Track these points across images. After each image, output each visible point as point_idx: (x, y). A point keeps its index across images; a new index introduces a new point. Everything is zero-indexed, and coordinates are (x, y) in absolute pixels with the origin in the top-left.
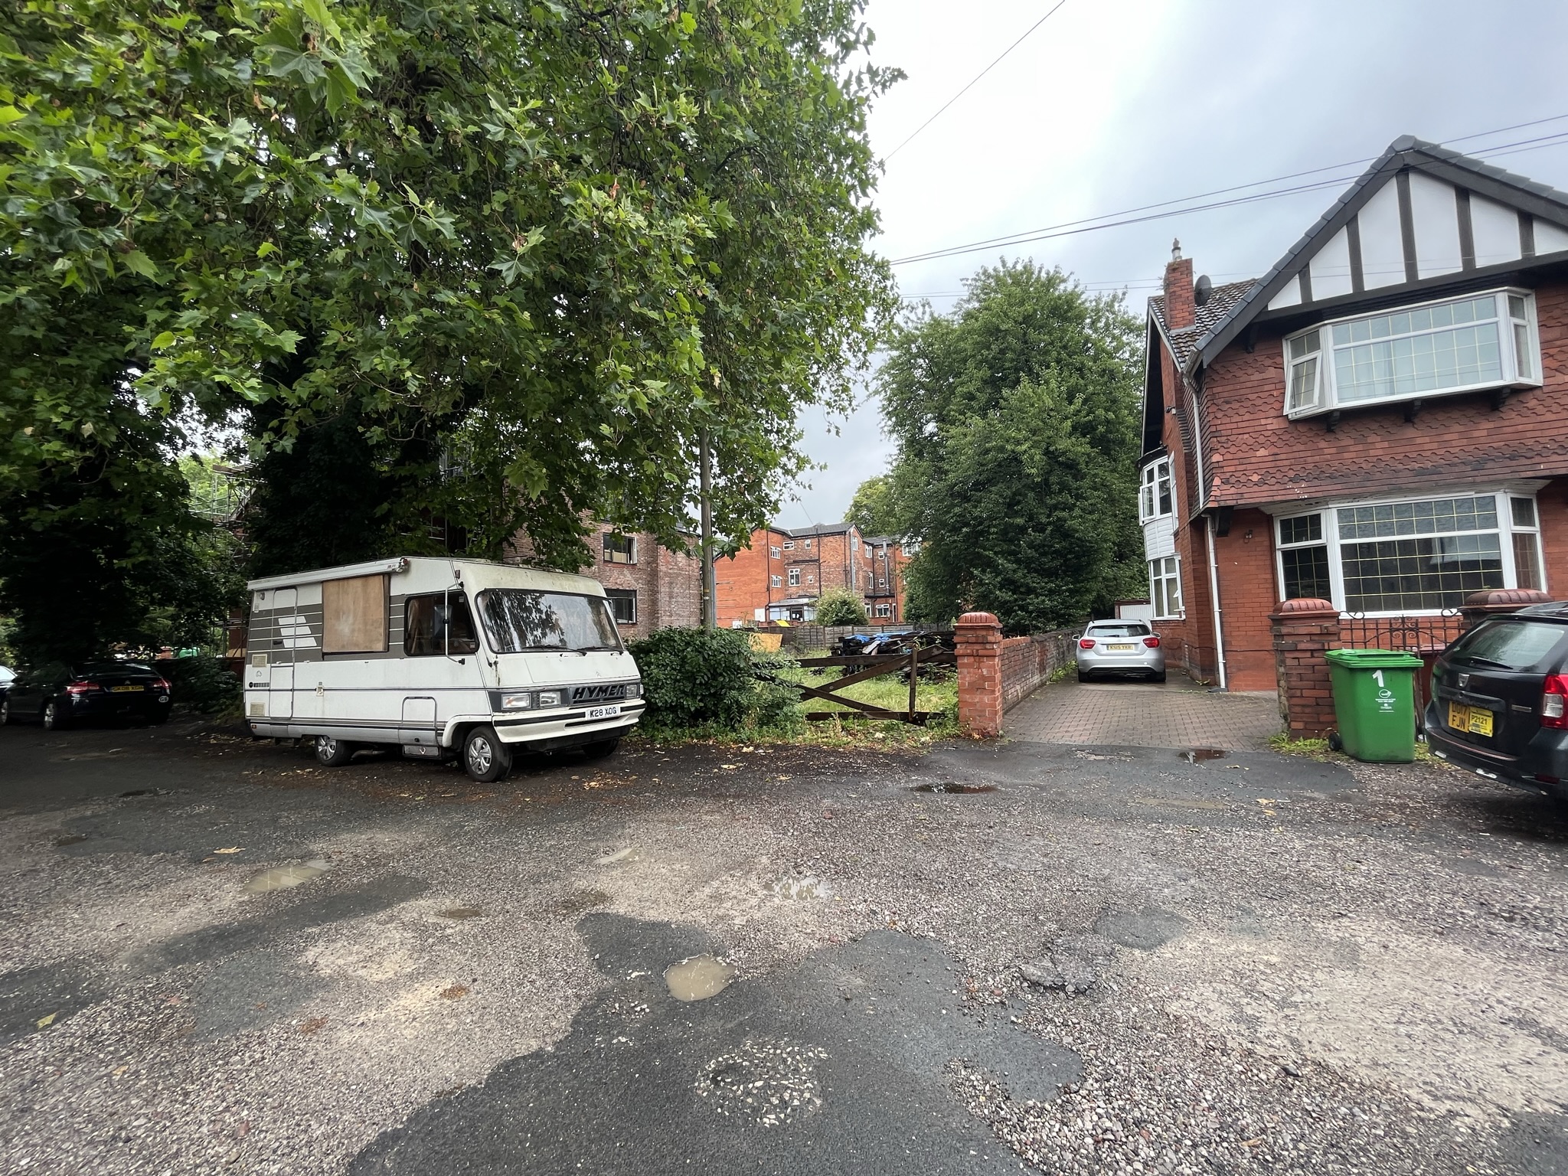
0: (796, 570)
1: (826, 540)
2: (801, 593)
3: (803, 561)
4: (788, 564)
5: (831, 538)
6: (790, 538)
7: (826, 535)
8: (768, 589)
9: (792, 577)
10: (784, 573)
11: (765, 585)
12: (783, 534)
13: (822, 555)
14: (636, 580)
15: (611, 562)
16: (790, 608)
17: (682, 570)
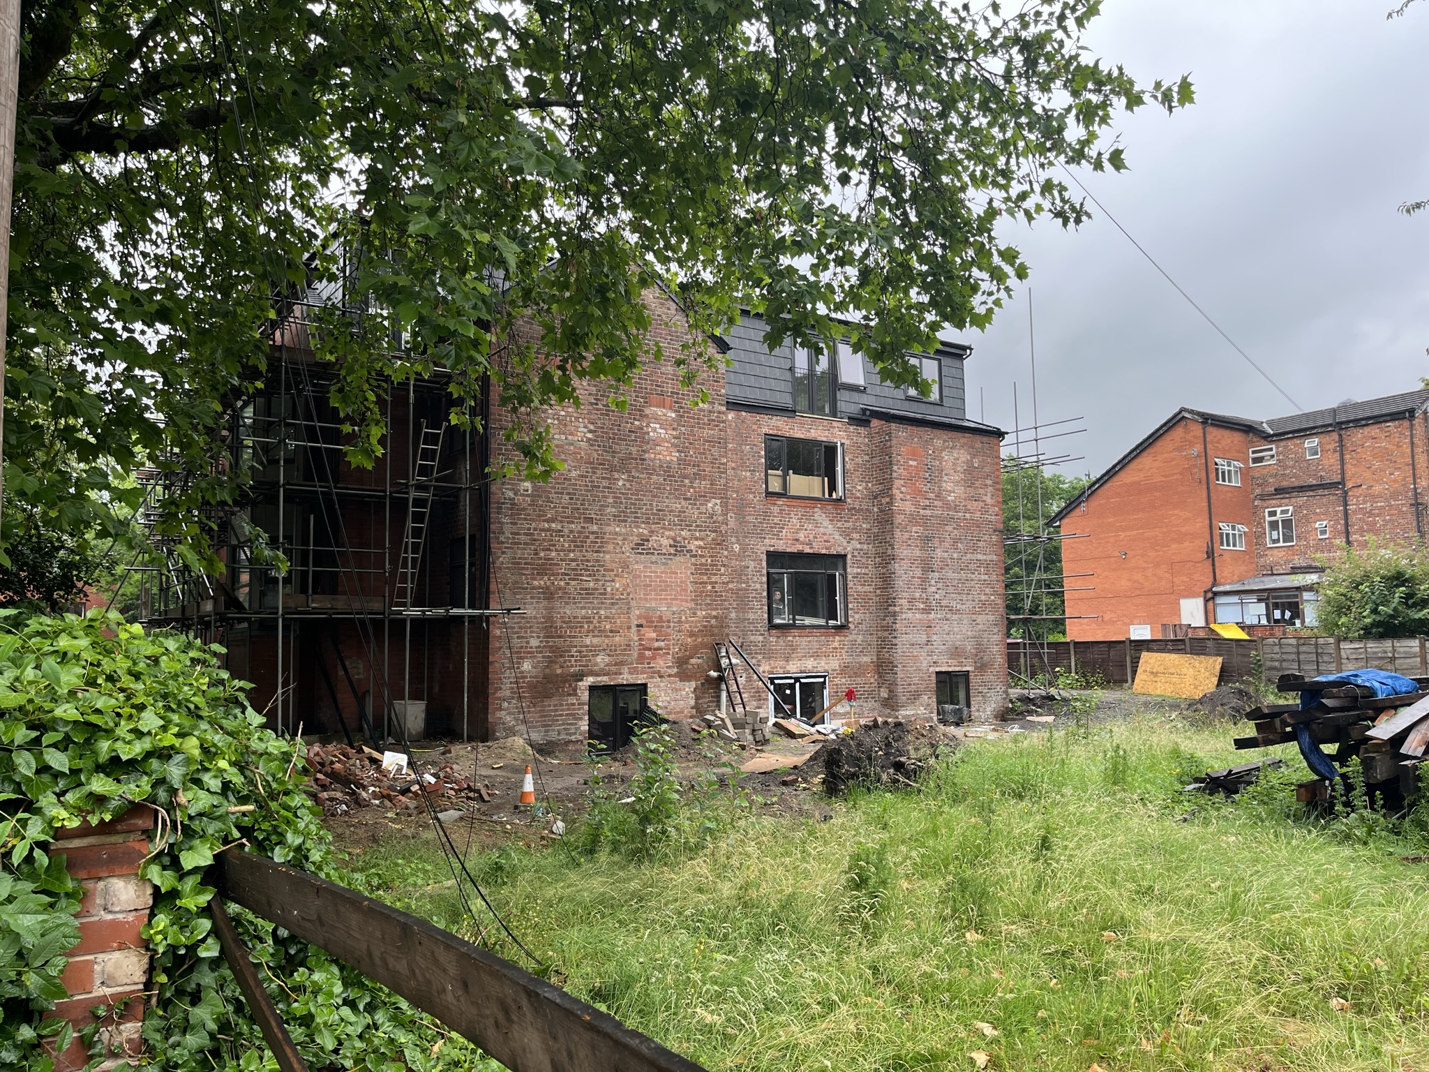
0: (1284, 510)
1: (1358, 435)
2: (1299, 561)
3: (1302, 489)
4: (1263, 497)
5: (1374, 430)
6: (1267, 437)
7: (1359, 423)
8: (1210, 554)
9: (1274, 525)
10: (1252, 517)
11: (1202, 544)
12: (1248, 429)
13: (1350, 470)
14: (846, 534)
15: (783, 494)
16: (1270, 598)
17: (956, 509)
